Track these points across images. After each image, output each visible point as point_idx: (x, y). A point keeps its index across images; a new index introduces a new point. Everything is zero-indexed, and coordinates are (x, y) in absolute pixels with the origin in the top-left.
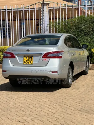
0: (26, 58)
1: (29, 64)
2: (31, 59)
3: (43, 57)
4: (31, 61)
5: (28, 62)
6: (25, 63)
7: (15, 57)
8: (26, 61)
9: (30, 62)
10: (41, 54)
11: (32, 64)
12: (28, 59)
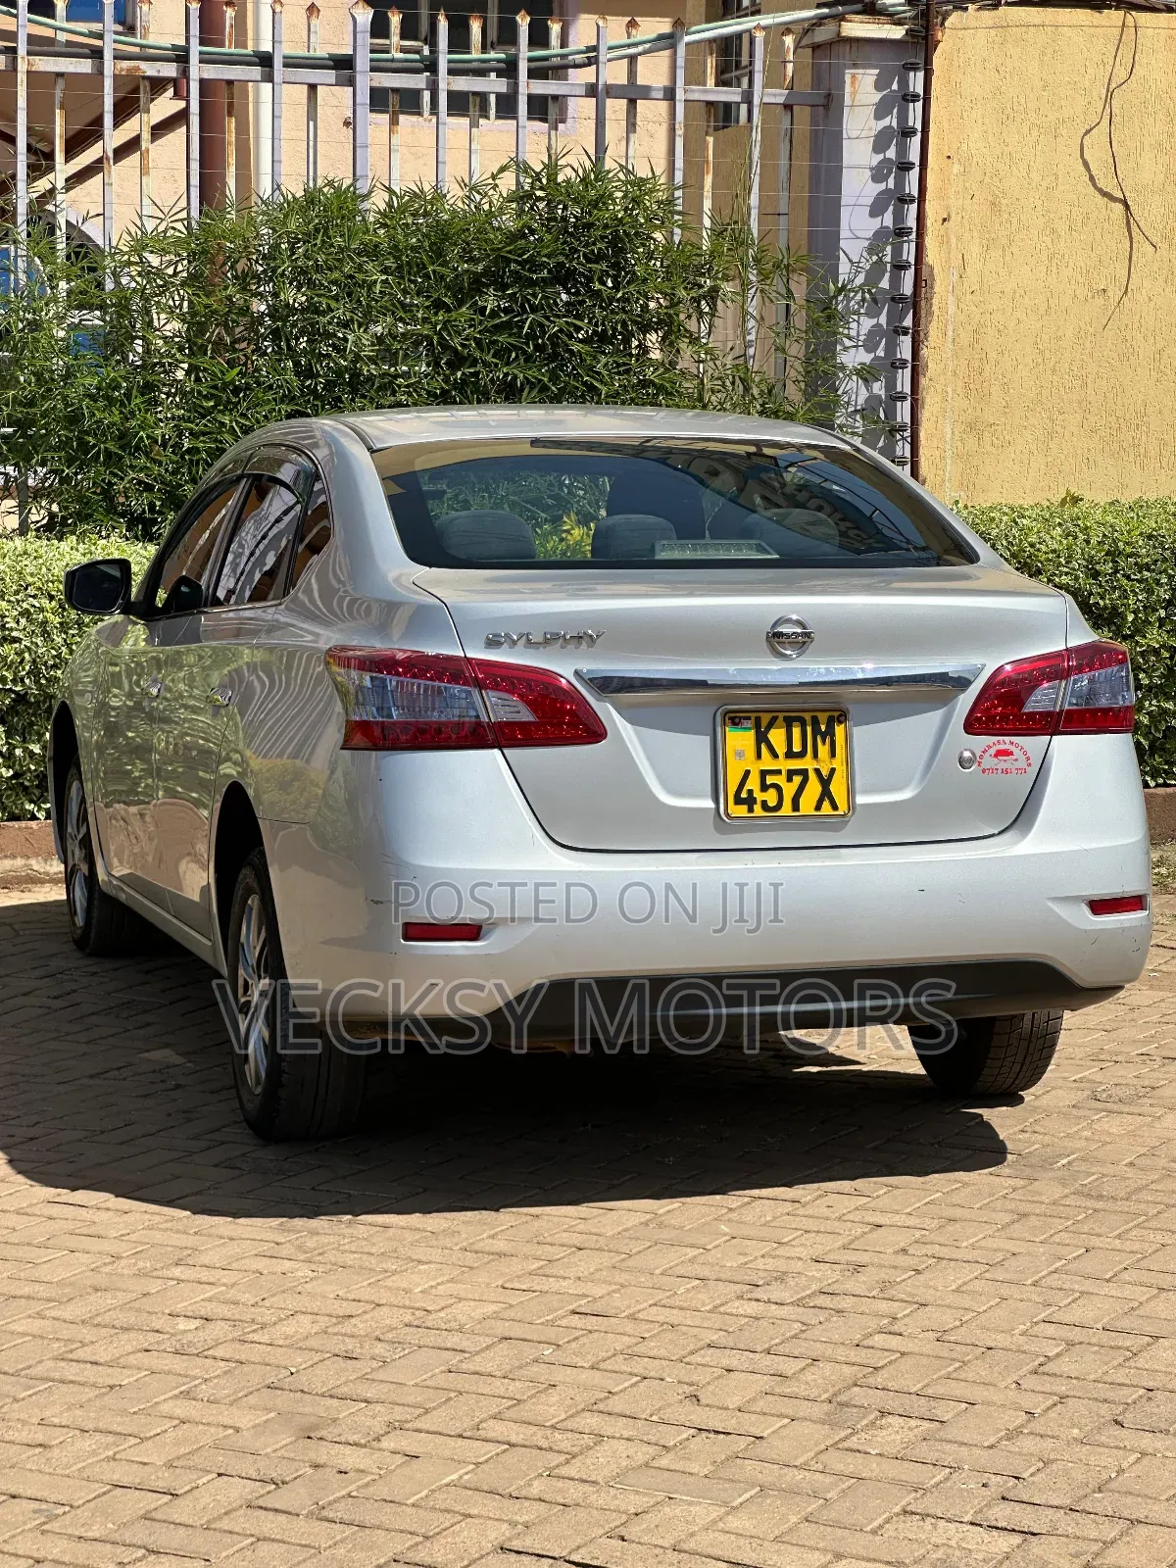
0: (762, 738)
1: (786, 824)
2: (823, 750)
3: (972, 726)
4: (825, 783)
5: (789, 790)
6: (750, 801)
7: (594, 733)
8: (753, 784)
9: (814, 788)
10: (962, 683)
11: (839, 822)
12: (790, 754)
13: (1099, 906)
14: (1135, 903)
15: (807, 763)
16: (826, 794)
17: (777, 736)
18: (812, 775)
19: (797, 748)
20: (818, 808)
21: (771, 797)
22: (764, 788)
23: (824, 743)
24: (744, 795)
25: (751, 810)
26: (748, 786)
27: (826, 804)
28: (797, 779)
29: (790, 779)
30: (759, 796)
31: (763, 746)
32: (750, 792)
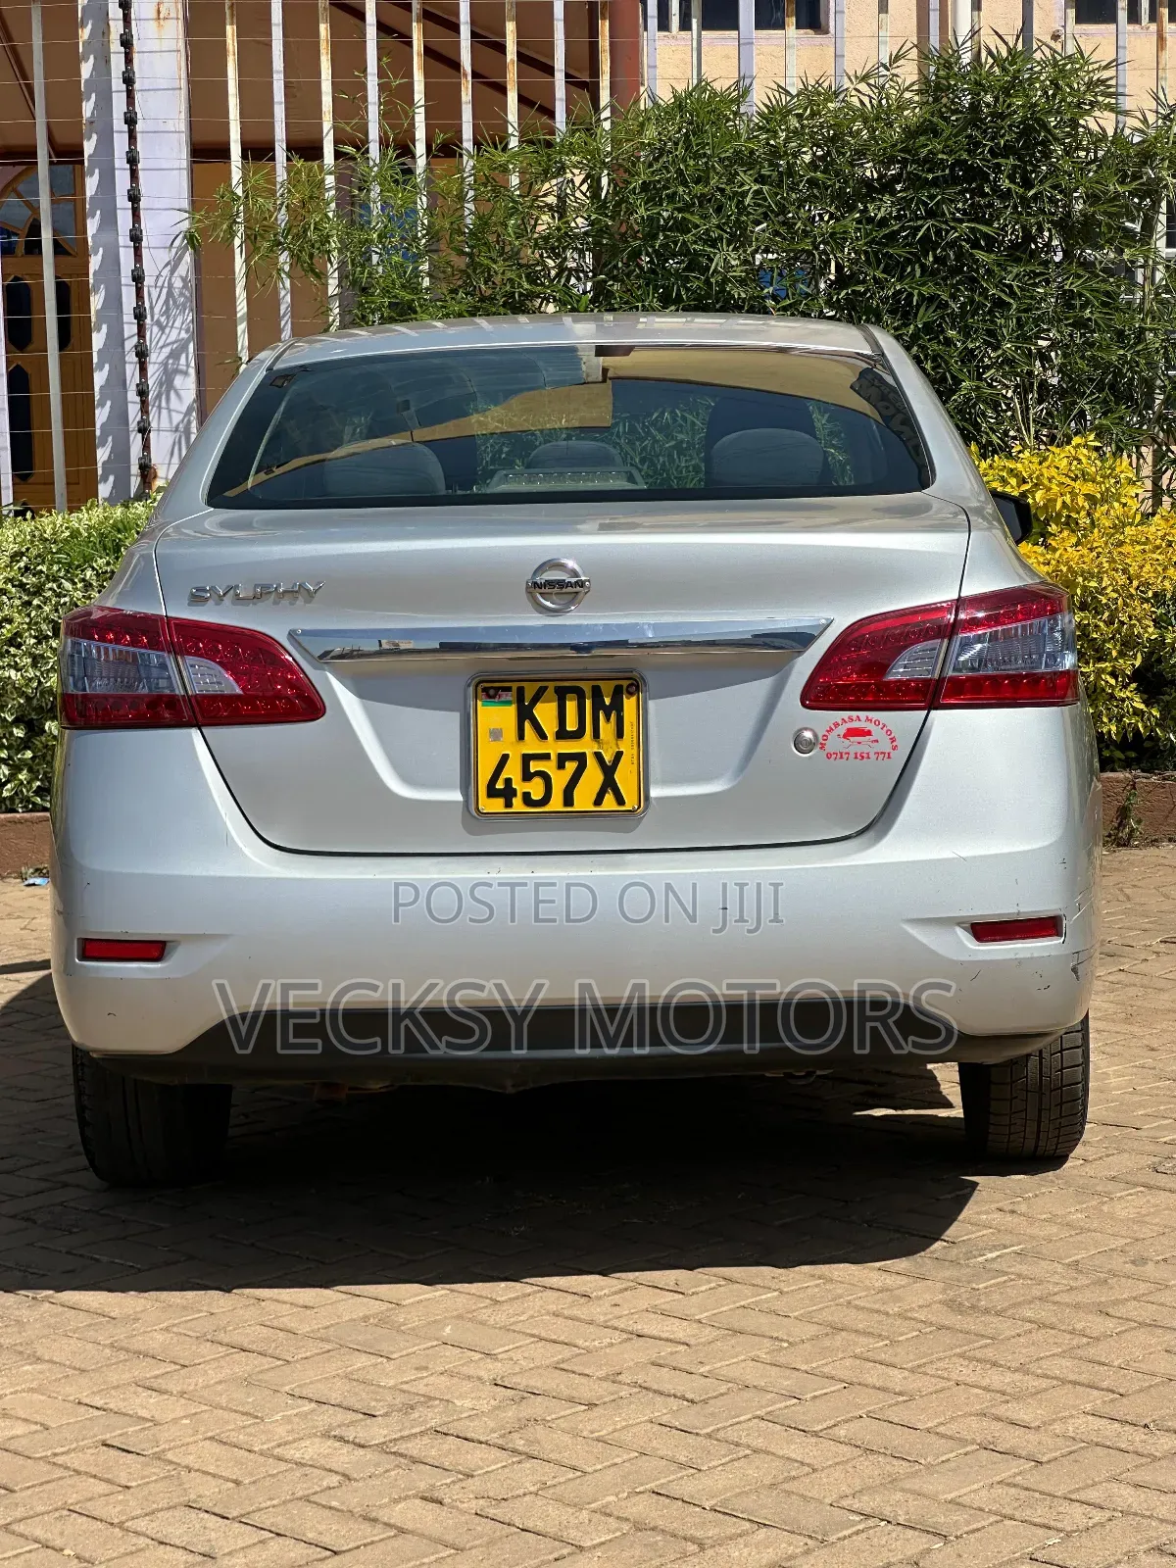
0: (525, 714)
1: (570, 817)
2: (607, 729)
3: (817, 695)
4: (609, 771)
5: (560, 780)
6: (508, 793)
8: (513, 771)
9: (593, 777)
10: (802, 640)
11: (627, 819)
12: (562, 734)
13: (986, 931)
14: (1046, 926)
15: (585, 746)
16: (609, 784)
17: (545, 713)
18: (591, 761)
19: (571, 725)
20: (598, 801)
21: (536, 789)
22: (527, 776)
23: (608, 719)
24: (500, 785)
25: (509, 804)
26: (504, 775)
27: (609, 798)
28: (571, 766)
29: (561, 766)
30: (519, 786)
31: (527, 725)
32: (508, 781)
